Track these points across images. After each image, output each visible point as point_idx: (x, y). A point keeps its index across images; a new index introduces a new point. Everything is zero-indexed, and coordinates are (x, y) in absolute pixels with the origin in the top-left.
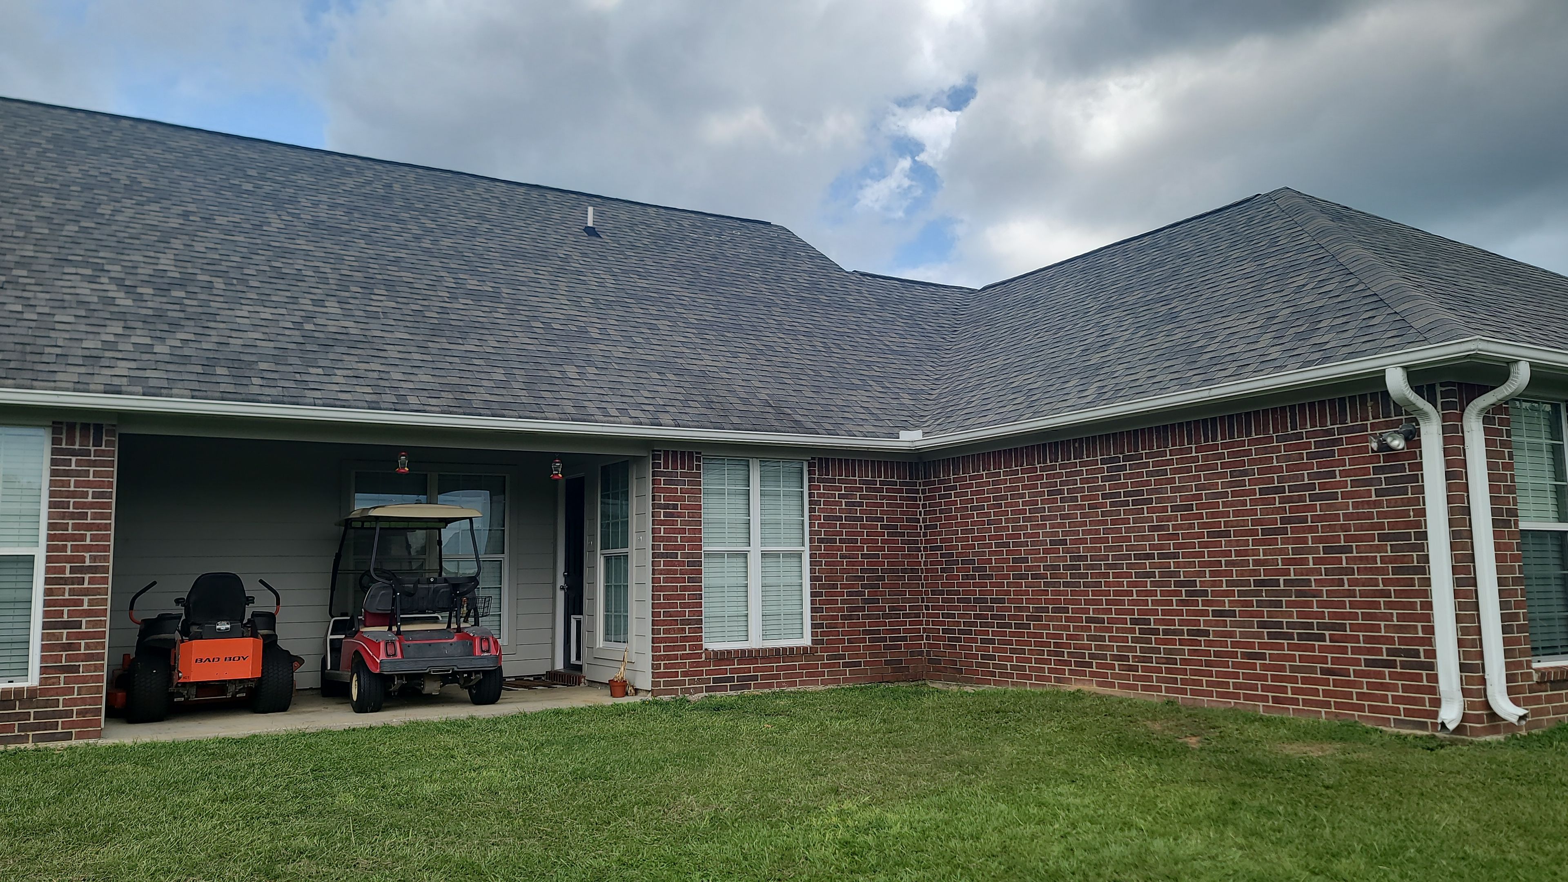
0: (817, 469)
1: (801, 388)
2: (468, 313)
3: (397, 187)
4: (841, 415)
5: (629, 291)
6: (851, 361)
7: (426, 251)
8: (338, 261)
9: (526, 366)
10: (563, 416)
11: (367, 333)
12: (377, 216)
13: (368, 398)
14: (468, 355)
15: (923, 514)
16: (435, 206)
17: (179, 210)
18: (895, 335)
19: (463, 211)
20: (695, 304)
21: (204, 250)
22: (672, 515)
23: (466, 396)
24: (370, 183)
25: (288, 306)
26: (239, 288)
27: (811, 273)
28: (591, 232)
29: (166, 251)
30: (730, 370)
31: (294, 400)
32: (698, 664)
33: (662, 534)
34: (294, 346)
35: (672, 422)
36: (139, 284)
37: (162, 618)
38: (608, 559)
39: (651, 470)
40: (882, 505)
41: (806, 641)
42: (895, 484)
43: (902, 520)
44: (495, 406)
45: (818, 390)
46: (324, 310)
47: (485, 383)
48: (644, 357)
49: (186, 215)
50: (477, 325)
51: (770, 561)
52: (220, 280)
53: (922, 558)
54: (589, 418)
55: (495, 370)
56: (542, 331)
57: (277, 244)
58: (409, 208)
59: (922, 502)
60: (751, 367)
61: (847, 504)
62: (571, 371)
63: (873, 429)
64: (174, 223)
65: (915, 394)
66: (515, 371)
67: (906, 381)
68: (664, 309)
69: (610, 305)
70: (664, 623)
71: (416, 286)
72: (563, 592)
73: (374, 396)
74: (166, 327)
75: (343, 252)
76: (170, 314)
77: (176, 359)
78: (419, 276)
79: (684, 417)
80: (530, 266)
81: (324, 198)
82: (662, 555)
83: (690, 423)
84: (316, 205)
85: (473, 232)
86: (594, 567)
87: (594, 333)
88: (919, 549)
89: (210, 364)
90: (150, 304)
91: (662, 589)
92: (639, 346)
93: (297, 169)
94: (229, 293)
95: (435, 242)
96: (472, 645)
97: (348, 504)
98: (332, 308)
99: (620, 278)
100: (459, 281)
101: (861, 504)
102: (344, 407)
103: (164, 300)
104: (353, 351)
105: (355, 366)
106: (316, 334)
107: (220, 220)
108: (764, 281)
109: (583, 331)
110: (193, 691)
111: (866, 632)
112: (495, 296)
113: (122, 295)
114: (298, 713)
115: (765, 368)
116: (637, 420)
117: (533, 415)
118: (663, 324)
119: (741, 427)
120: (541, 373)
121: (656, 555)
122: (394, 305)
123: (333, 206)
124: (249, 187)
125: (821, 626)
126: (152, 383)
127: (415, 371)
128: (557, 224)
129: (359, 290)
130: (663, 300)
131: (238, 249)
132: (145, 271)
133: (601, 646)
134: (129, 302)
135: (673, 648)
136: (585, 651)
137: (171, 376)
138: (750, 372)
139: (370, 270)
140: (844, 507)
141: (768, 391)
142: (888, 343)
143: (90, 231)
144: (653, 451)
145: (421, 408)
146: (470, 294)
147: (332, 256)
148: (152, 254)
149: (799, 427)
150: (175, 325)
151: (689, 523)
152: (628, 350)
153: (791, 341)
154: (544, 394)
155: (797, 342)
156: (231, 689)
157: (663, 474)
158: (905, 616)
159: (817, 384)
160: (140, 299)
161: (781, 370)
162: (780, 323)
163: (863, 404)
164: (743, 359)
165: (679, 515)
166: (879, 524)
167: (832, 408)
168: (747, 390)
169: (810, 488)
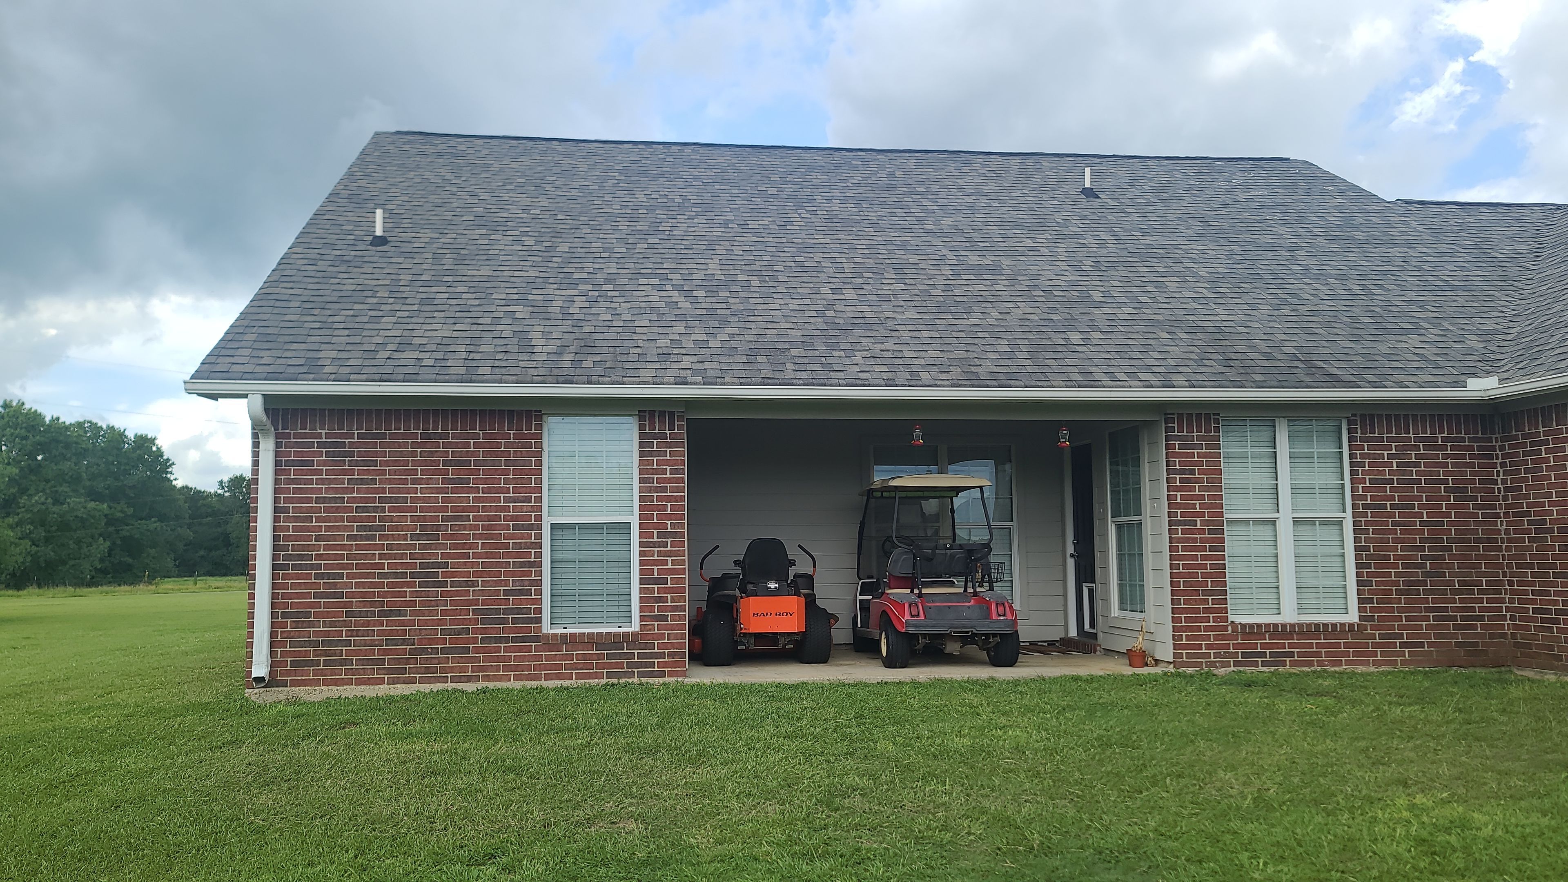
0: (1358, 426)
1: (1335, 338)
2: (971, 288)
3: (899, 174)
4: (1388, 364)
5: (1131, 250)
6: (1398, 303)
7: (929, 232)
8: (851, 250)
9: (1030, 336)
10: (1068, 383)
11: (880, 315)
12: (883, 204)
13: (885, 376)
14: (973, 328)
15: (1501, 474)
16: (934, 188)
17: (719, 220)
18: (1456, 269)
19: (961, 189)
20: (1206, 256)
21: (741, 253)
22: (1188, 481)
23: (973, 369)
24: (874, 173)
25: (812, 296)
26: (771, 284)
27: (1341, 209)
28: (1089, 193)
29: (713, 257)
30: (1249, 324)
31: (822, 381)
32: (1224, 638)
33: (1179, 501)
34: (818, 333)
35: (1186, 384)
36: (694, 288)
37: (726, 577)
38: (1119, 527)
39: (1164, 434)
40: (1445, 465)
41: (1353, 616)
42: (1463, 440)
43: (1473, 482)
44: (1001, 377)
45: (1356, 339)
46: (842, 297)
47: (990, 355)
48: (1152, 317)
49: (726, 224)
50: (980, 299)
51: (1305, 531)
52: (755, 278)
53: (1502, 525)
54: (1097, 383)
55: (1000, 341)
56: (1043, 299)
57: (800, 241)
58: (911, 193)
59: (1500, 460)
60: (1274, 318)
61: (1399, 465)
62: (1075, 337)
63: (1432, 379)
64: (718, 231)
65: (1486, 335)
66: (1018, 341)
67: (1473, 320)
68: (1171, 264)
69: (1112, 266)
70: (1184, 593)
71: (921, 266)
72: (1073, 560)
73: (890, 374)
74: (717, 324)
75: (855, 242)
76: (719, 312)
77: (726, 351)
78: (924, 257)
79: (1199, 377)
80: (1028, 236)
81: (836, 193)
82: (1179, 523)
83: (1206, 383)
84: (829, 201)
85: (972, 208)
86: (1105, 535)
87: (1097, 297)
88: (1497, 515)
89: (752, 353)
90: (704, 305)
91: (1181, 558)
92: (1145, 305)
93: (811, 170)
94: (763, 290)
95: (937, 222)
96: (989, 609)
97: (868, 475)
98: (849, 294)
99: (1122, 237)
100: (961, 258)
101: (1417, 465)
102: (864, 385)
103: (714, 300)
104: (869, 334)
105: (871, 347)
106: (837, 320)
107: (752, 225)
108: (1285, 223)
109: (1085, 296)
110: (752, 641)
111: (1428, 609)
112: (996, 269)
113: (683, 299)
114: (837, 665)
115: (1290, 319)
116: (1147, 383)
117: (1038, 383)
118: (1171, 282)
119: (1265, 384)
120: (1044, 342)
121: (1173, 523)
122: (903, 286)
123: (845, 200)
124: (773, 191)
125: (1371, 601)
126: (710, 373)
127: (925, 348)
128: (1054, 190)
129: (871, 275)
130: (1170, 255)
131: (768, 249)
132: (698, 276)
133: (1116, 615)
134: (688, 305)
135: (1196, 620)
136: (1100, 620)
137: (723, 366)
138: (1272, 324)
139: (880, 256)
140: (1395, 468)
141: (1295, 344)
142: (1446, 278)
143: (656, 246)
144: (1165, 414)
145: (932, 382)
146: (971, 269)
147: (846, 246)
148: (703, 261)
149: (1334, 381)
150: (724, 322)
152: (1134, 311)
153: (1321, 287)
154: (1048, 362)
155: (1328, 287)
156: (782, 640)
157: (1177, 438)
158: (1481, 592)
159: (1355, 331)
160: (695, 300)
161: (1310, 319)
162: (1306, 268)
163: (1417, 351)
164: (1264, 310)
165: (1197, 481)
166: (1443, 486)
167: (1376, 358)
168: (1271, 344)
169: (1351, 448)
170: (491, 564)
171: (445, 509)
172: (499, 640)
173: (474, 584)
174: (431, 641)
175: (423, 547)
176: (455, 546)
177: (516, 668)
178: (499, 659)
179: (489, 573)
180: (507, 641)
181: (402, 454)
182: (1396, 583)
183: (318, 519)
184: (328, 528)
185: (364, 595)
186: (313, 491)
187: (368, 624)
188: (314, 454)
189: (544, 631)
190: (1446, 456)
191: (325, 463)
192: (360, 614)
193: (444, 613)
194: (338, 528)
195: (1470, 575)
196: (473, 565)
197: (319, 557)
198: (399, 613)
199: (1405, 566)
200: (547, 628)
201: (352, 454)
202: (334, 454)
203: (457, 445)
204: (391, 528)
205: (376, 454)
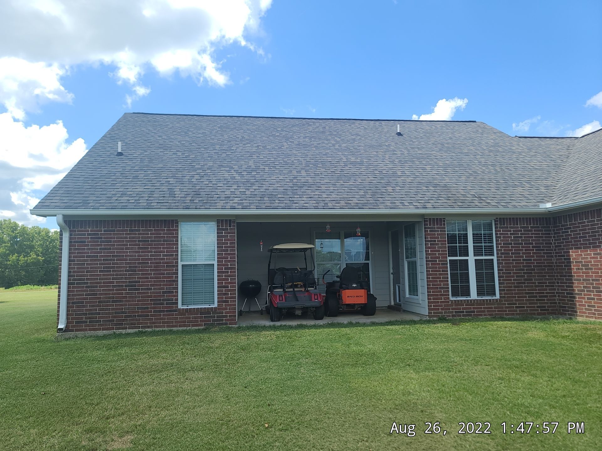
0: (499, 223)
1: (490, 188)
2: (351, 170)
3: (327, 128)
4: (510, 199)
5: (414, 156)
6: (514, 175)
7: (337, 149)
8: (306, 157)
9: (372, 189)
10: (387, 207)
11: (315, 181)
13: (314, 205)
14: (350, 186)
15: (554, 240)
16: (340, 133)
18: (537, 162)
19: (350, 133)
20: (442, 158)
21: (263, 158)
22: (433, 244)
23: (349, 202)
25: (289, 174)
26: (273, 170)
28: (399, 134)
29: (251, 159)
30: (457, 183)
31: (292, 207)
32: (448, 305)
33: (430, 252)
34: (290, 188)
35: (432, 207)
36: (243, 171)
38: (409, 263)
39: (424, 227)
40: (532, 237)
41: (497, 296)
42: (539, 227)
43: (543, 243)
44: (360, 205)
45: (498, 189)
46: (301, 174)
47: (356, 196)
48: (420, 181)
50: (354, 175)
51: (479, 263)
52: (267, 167)
53: (554, 260)
54: (397, 207)
55: (360, 191)
56: (378, 175)
57: (286, 153)
58: (331, 135)
59: (553, 235)
60: (467, 181)
61: (514, 237)
62: (390, 189)
63: (526, 204)
64: (254, 149)
65: (547, 187)
66: (368, 191)
67: (543, 181)
68: (429, 161)
69: (406, 162)
70: (432, 288)
71: (332, 162)
72: (392, 275)
73: (317, 204)
74: (250, 185)
75: (308, 153)
76: (251, 180)
77: (253, 196)
78: (334, 159)
79: (437, 204)
80: (374, 150)
81: (302, 135)
82: (430, 261)
83: (440, 207)
84: (299, 137)
85: (354, 140)
86: (403, 266)
87: (399, 173)
88: (552, 256)
89: (263, 197)
90: (245, 178)
91: (431, 274)
92: (418, 177)
93: (293, 126)
94: (270, 172)
95: (340, 146)
97: (313, 243)
98: (303, 173)
99: (411, 151)
100: (348, 159)
101: (521, 237)
102: (306, 209)
103: (250, 176)
104: (309, 188)
105: (310, 194)
106: (298, 183)
107: (268, 147)
108: (473, 145)
109: (395, 173)
111: (526, 293)
112: (361, 163)
113: (238, 176)
115: (473, 181)
116: (417, 207)
117: (375, 207)
118: (428, 168)
119: (462, 207)
120: (378, 191)
121: (427, 261)
122: (325, 170)
123: (305, 137)
125: (504, 290)
126: (245, 205)
127: (331, 194)
128: (386, 133)
129: (313, 166)
130: (428, 158)
131: (273, 156)
132: (244, 167)
133: (408, 297)
134: (239, 178)
135: (437, 299)
136: (402, 299)
137: (251, 202)
138: (466, 183)
139: (317, 159)
140: (513, 239)
141: (475, 191)
142: (533, 165)
144: (424, 219)
145: (333, 207)
146: (352, 163)
147: (304, 155)
148: (247, 161)
149: (490, 205)
150: (253, 184)
151: (441, 247)
152: (413, 179)
153: (486, 169)
154: (379, 199)
155: (488, 169)
157: (429, 228)
158: (546, 286)
160: (242, 176)
161: (481, 181)
162: (480, 162)
163: (521, 193)
164: (463, 178)
165: (437, 244)
166: (531, 245)
167: (505, 196)
168: (465, 191)
169: (496, 231)
170: (157, 281)
171: (139, 259)
172: (160, 311)
173: (150, 289)
174: (133, 312)
175: (130, 275)
176: (142, 274)
177: (167, 322)
178: (161, 319)
179: (157, 285)
180: (164, 311)
181: (121, 238)
182: (514, 283)
183: (87, 264)
184: (91, 268)
185: (106, 294)
186: (85, 253)
187: (108, 306)
188: (86, 238)
189: (179, 307)
190: (532, 234)
191: (90, 242)
192: (104, 302)
193: (138, 301)
194: (96, 268)
195: (542, 280)
196: (150, 282)
197: (88, 279)
198: (120, 301)
199: (517, 276)
200: (180, 306)
201: (101, 238)
202: (94, 238)
203: (143, 234)
204: (117, 267)
205: (111, 238)
